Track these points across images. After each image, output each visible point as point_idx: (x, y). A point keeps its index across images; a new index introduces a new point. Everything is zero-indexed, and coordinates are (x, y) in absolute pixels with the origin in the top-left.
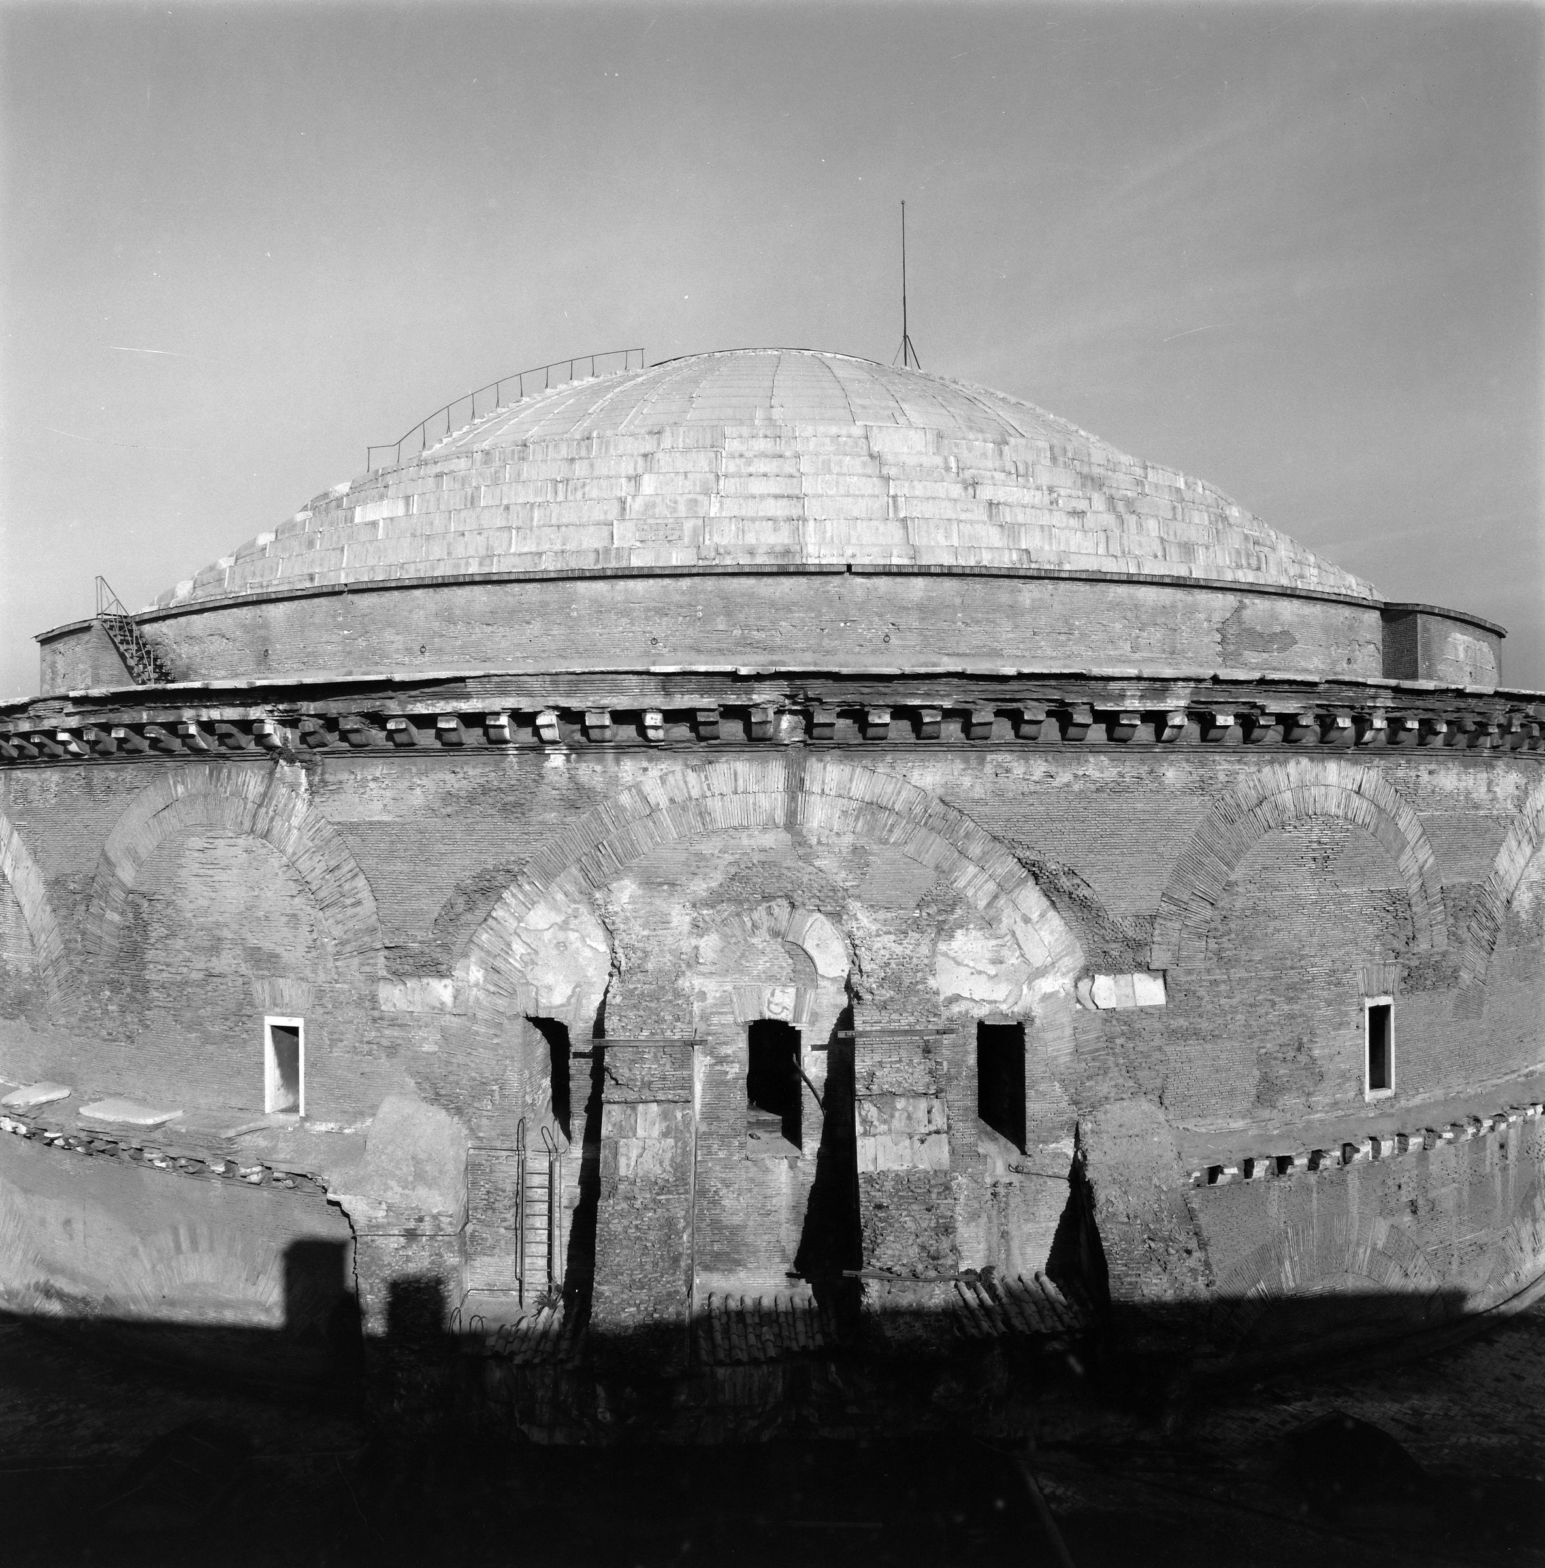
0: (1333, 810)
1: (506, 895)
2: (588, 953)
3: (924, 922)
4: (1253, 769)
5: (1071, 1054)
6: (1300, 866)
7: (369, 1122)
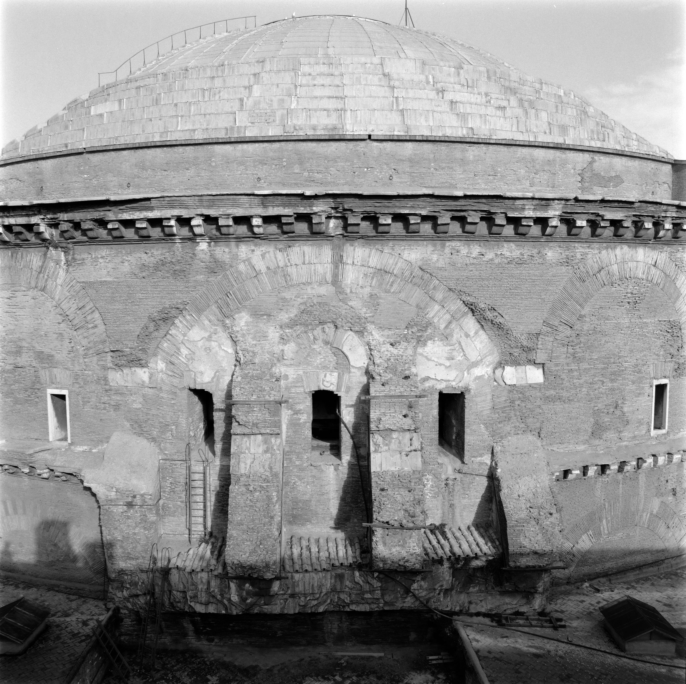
0: (640, 276)
1: (177, 321)
2: (222, 353)
3: (410, 337)
4: (596, 251)
5: (490, 409)
6: (620, 306)
7: (105, 445)
